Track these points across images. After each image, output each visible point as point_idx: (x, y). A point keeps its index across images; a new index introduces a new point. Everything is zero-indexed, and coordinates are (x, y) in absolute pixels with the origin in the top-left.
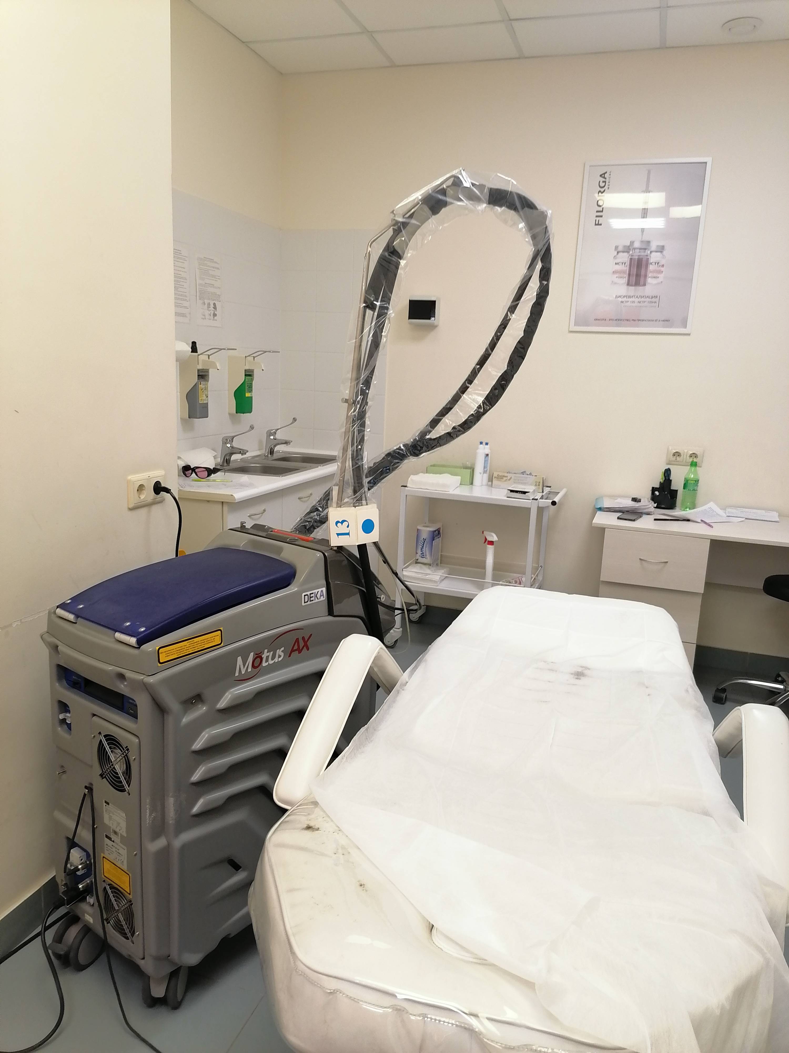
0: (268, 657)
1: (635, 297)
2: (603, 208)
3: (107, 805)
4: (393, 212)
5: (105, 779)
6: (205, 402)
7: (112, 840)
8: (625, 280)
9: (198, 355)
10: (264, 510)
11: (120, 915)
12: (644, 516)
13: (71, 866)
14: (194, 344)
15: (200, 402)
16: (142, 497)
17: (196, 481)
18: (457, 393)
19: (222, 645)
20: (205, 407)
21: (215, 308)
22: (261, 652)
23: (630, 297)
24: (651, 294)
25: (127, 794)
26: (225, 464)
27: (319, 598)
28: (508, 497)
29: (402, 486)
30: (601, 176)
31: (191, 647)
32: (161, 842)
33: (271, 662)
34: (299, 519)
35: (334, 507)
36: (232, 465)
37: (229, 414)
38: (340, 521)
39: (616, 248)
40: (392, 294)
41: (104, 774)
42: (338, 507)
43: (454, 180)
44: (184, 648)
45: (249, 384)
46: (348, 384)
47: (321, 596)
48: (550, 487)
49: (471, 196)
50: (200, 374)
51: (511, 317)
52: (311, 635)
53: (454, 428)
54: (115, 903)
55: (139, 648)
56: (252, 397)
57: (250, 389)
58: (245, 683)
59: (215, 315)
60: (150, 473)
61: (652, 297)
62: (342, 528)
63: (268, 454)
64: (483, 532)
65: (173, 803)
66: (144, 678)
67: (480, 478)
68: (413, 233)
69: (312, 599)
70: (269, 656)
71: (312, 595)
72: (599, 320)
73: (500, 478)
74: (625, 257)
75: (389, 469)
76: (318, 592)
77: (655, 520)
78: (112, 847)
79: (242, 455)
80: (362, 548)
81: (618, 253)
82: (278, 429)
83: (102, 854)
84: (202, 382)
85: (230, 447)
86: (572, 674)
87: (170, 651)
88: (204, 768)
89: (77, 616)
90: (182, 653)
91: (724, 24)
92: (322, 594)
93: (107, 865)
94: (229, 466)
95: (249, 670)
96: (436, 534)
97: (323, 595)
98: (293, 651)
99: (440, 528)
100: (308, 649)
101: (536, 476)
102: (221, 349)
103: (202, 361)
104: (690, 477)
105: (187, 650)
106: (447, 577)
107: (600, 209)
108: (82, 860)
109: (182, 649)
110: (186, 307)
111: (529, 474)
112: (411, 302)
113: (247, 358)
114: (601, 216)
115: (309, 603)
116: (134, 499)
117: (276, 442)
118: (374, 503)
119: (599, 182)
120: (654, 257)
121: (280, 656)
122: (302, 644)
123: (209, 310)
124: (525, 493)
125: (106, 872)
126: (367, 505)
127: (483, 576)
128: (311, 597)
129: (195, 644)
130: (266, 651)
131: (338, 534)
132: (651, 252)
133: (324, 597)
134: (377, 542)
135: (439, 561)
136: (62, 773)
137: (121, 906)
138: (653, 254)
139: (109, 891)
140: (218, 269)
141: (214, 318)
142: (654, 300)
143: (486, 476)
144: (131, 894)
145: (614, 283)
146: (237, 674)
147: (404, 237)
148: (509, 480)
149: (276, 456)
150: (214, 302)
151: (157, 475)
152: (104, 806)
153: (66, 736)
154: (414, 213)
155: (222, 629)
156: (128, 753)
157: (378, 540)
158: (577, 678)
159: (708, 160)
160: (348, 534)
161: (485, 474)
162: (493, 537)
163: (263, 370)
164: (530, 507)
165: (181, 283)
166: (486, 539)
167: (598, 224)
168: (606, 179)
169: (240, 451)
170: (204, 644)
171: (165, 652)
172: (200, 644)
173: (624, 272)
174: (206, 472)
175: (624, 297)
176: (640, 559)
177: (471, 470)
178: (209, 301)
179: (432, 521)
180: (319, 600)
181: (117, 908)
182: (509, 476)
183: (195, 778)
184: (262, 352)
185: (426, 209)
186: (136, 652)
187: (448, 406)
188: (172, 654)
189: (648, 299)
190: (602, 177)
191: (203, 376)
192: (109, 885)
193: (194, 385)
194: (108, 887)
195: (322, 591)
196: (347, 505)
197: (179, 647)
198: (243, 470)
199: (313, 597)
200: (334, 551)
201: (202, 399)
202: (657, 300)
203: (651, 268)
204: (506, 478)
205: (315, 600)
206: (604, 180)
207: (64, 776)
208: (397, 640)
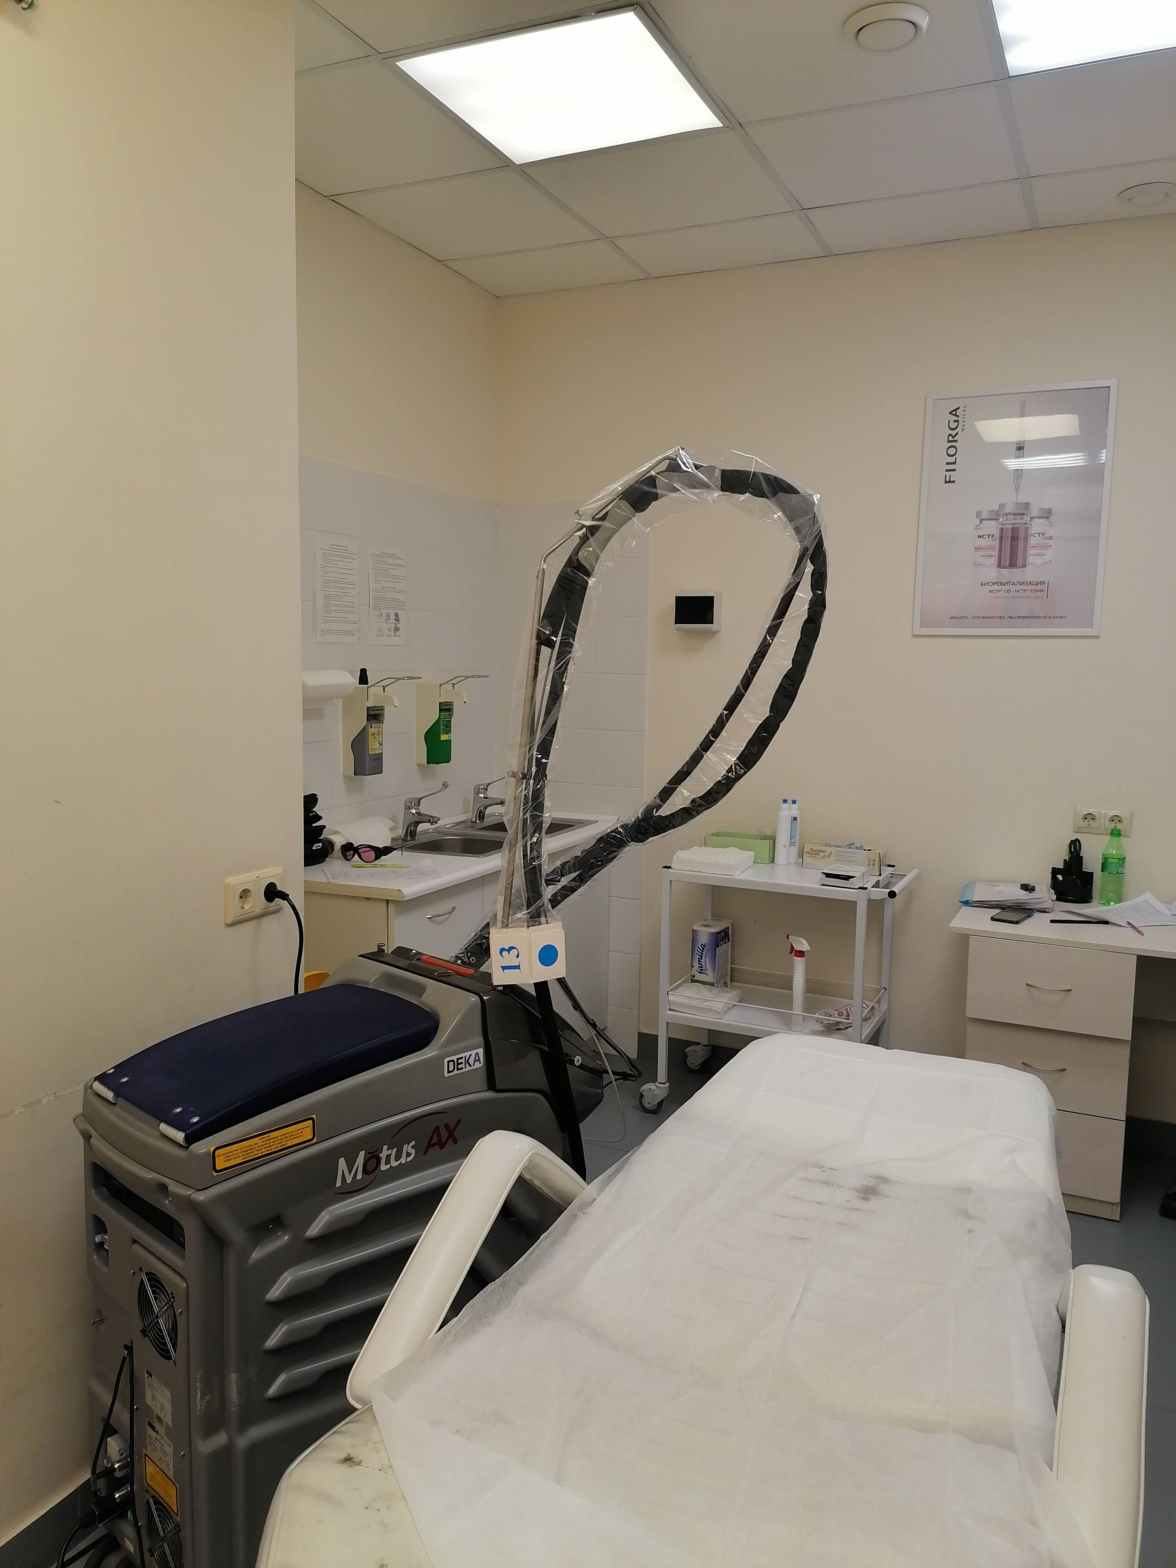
0: (388, 1157)
1: (1011, 583)
2: (956, 458)
3: (149, 1377)
4: (577, 512)
5: (146, 1338)
6: (377, 752)
7: (156, 1429)
8: (994, 560)
9: (368, 687)
10: (454, 909)
11: (165, 1545)
12: (1036, 915)
13: (108, 1463)
14: (363, 672)
15: (370, 753)
16: (247, 907)
17: (357, 867)
18: (698, 750)
19: (315, 1140)
20: (379, 758)
21: (397, 620)
22: (378, 1150)
23: (1002, 584)
24: (1034, 579)
25: (173, 1363)
26: (409, 838)
27: (472, 1065)
28: (823, 885)
29: (664, 867)
30: (950, 413)
31: (265, 1146)
32: (220, 1439)
33: (394, 1164)
34: (473, 934)
35: (498, 926)
36: (420, 839)
37: (417, 764)
38: (507, 949)
39: (979, 514)
40: (577, 625)
41: (146, 1330)
42: (504, 927)
43: (670, 461)
44: (254, 1148)
45: (446, 722)
46: (517, 750)
47: (475, 1061)
48: (893, 866)
49: (694, 483)
50: (372, 713)
51: (771, 641)
52: (460, 1120)
53: (693, 801)
54: (159, 1526)
55: (188, 1148)
56: (450, 740)
57: (448, 729)
58: (352, 1197)
59: (397, 629)
60: (259, 872)
61: (1037, 584)
62: (510, 959)
63: (476, 820)
64: (788, 936)
65: (235, 1382)
66: (191, 1194)
67: (784, 853)
68: (608, 540)
69: (460, 1066)
70: (391, 1155)
71: (460, 1061)
72: (958, 619)
73: (814, 853)
74: (992, 528)
75: (601, 861)
76: (470, 1055)
77: (1052, 921)
78: (156, 1441)
79: (431, 825)
80: (542, 987)
81: (981, 520)
82: (489, 784)
83: (144, 1450)
84: (373, 725)
85: (416, 813)
86: (857, 1190)
87: (231, 1152)
88: (286, 1327)
89: (117, 1095)
90: (250, 1155)
91: (1120, 193)
92: (477, 1058)
93: (150, 1469)
94: (414, 840)
95: (359, 1177)
96: (722, 937)
97: (479, 1060)
98: (430, 1145)
99: (728, 928)
100: (455, 1142)
101: (870, 850)
102: (400, 679)
103: (373, 696)
104: (1111, 852)
105: (258, 1150)
106: (735, 1005)
107: (952, 460)
108: (122, 1454)
109: (250, 1149)
110: (354, 622)
111: (859, 846)
112: (679, 599)
113: (442, 686)
114: (954, 470)
115: (456, 1072)
116: (235, 910)
117: (487, 802)
118: (559, 920)
119: (949, 421)
120: (1037, 527)
121: (408, 1154)
122: (444, 1134)
123: (388, 624)
124: (847, 878)
125: (149, 1478)
126: (547, 923)
127: (788, 1003)
128: (458, 1064)
129: (272, 1140)
130: (385, 1147)
131: (504, 968)
132: (1032, 518)
133: (480, 1063)
134: (563, 978)
135: (729, 978)
136: (99, 1322)
137: (167, 1531)
138: (1035, 520)
139: (153, 1507)
140: (402, 566)
141: (395, 633)
142: (1039, 587)
143: (794, 850)
144: (179, 1515)
145: (977, 564)
146: (338, 1184)
147: (591, 547)
148: (829, 856)
149: (487, 822)
150: (396, 611)
151: (271, 874)
152: (146, 1377)
153: (103, 1267)
154: (607, 512)
155: (314, 1116)
156: (174, 1302)
157: (564, 976)
158: (864, 1199)
159: (1112, 383)
160: (518, 967)
161: (792, 847)
162: (803, 945)
163: (465, 702)
164: (856, 900)
165: (348, 590)
166: (792, 948)
167: (950, 482)
168: (958, 416)
169: (429, 818)
170: (286, 1141)
171: (224, 1154)
172: (280, 1141)
173: (992, 548)
174: (373, 852)
175: (994, 584)
176: (1027, 984)
177: (772, 841)
178: (387, 611)
179: (717, 916)
180: (473, 1068)
181: (162, 1534)
182: (829, 850)
183: (272, 1341)
184: (465, 678)
185: (625, 504)
186: (182, 1153)
187: (685, 770)
188: (235, 1156)
189: (1030, 587)
190: (953, 414)
191: (375, 715)
192: (153, 1497)
193: (362, 728)
194: (151, 1501)
195: (477, 1054)
196: (518, 924)
197: (246, 1147)
198: (435, 846)
199: (462, 1063)
200: (497, 993)
201: (373, 748)
202: (1044, 587)
203: (1033, 541)
204: (823, 854)
205: (465, 1067)
206: (956, 418)
207: (102, 1327)
208: (662, 1100)
